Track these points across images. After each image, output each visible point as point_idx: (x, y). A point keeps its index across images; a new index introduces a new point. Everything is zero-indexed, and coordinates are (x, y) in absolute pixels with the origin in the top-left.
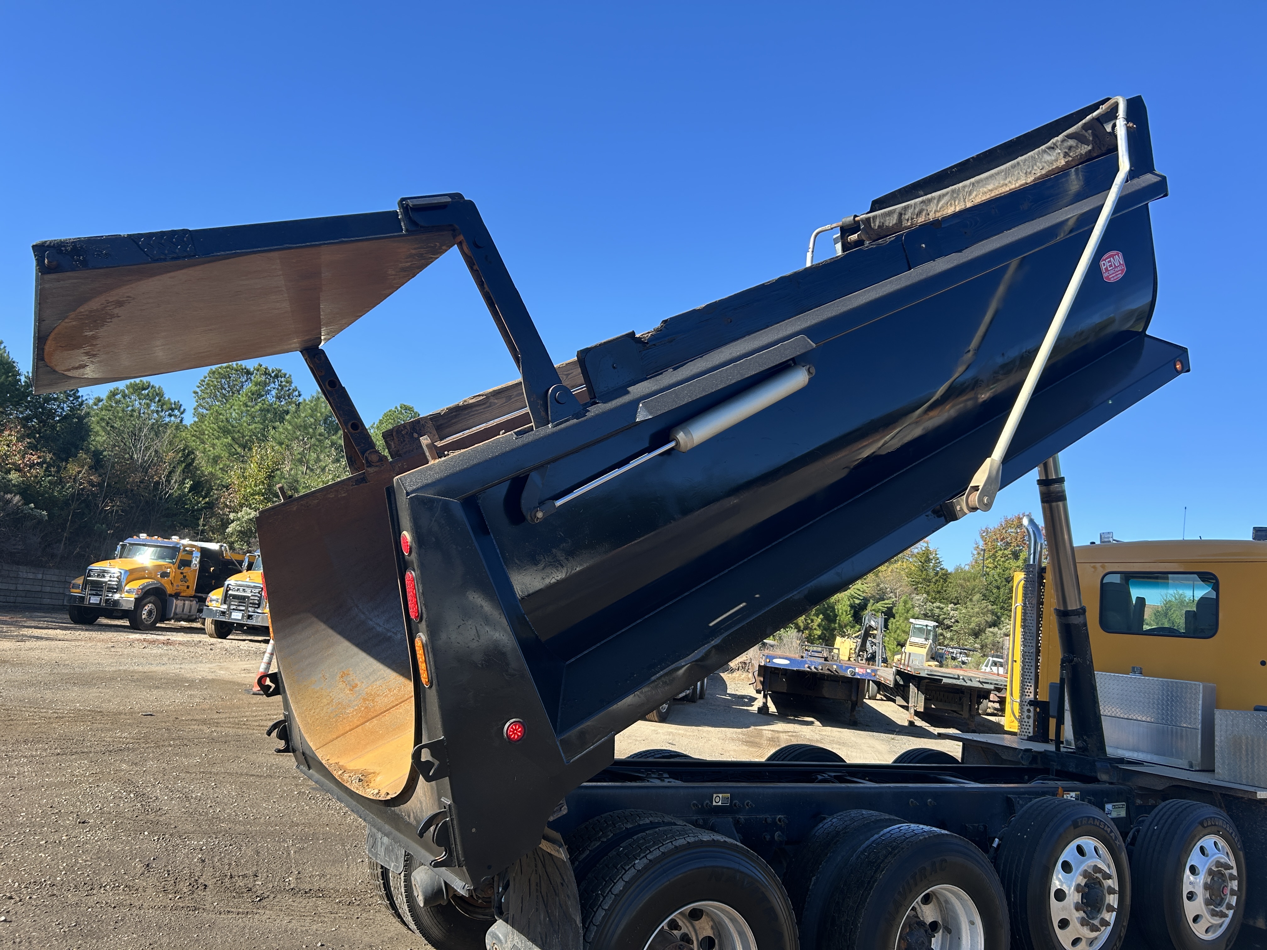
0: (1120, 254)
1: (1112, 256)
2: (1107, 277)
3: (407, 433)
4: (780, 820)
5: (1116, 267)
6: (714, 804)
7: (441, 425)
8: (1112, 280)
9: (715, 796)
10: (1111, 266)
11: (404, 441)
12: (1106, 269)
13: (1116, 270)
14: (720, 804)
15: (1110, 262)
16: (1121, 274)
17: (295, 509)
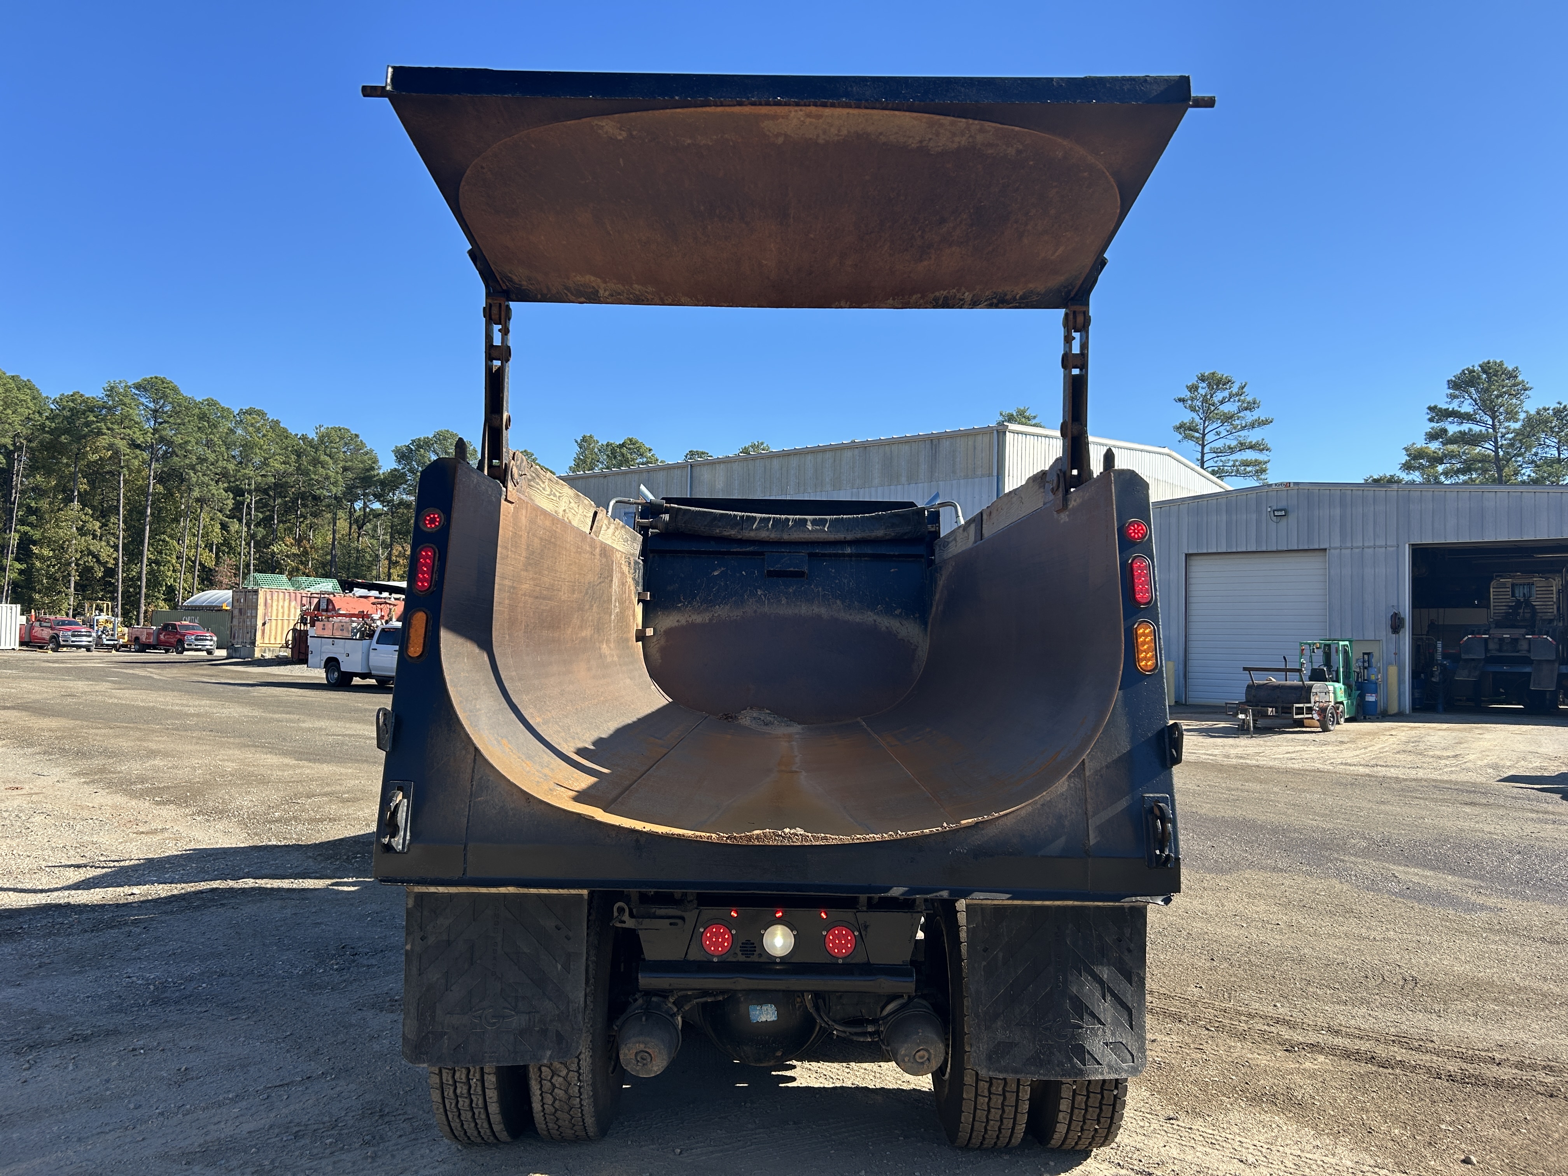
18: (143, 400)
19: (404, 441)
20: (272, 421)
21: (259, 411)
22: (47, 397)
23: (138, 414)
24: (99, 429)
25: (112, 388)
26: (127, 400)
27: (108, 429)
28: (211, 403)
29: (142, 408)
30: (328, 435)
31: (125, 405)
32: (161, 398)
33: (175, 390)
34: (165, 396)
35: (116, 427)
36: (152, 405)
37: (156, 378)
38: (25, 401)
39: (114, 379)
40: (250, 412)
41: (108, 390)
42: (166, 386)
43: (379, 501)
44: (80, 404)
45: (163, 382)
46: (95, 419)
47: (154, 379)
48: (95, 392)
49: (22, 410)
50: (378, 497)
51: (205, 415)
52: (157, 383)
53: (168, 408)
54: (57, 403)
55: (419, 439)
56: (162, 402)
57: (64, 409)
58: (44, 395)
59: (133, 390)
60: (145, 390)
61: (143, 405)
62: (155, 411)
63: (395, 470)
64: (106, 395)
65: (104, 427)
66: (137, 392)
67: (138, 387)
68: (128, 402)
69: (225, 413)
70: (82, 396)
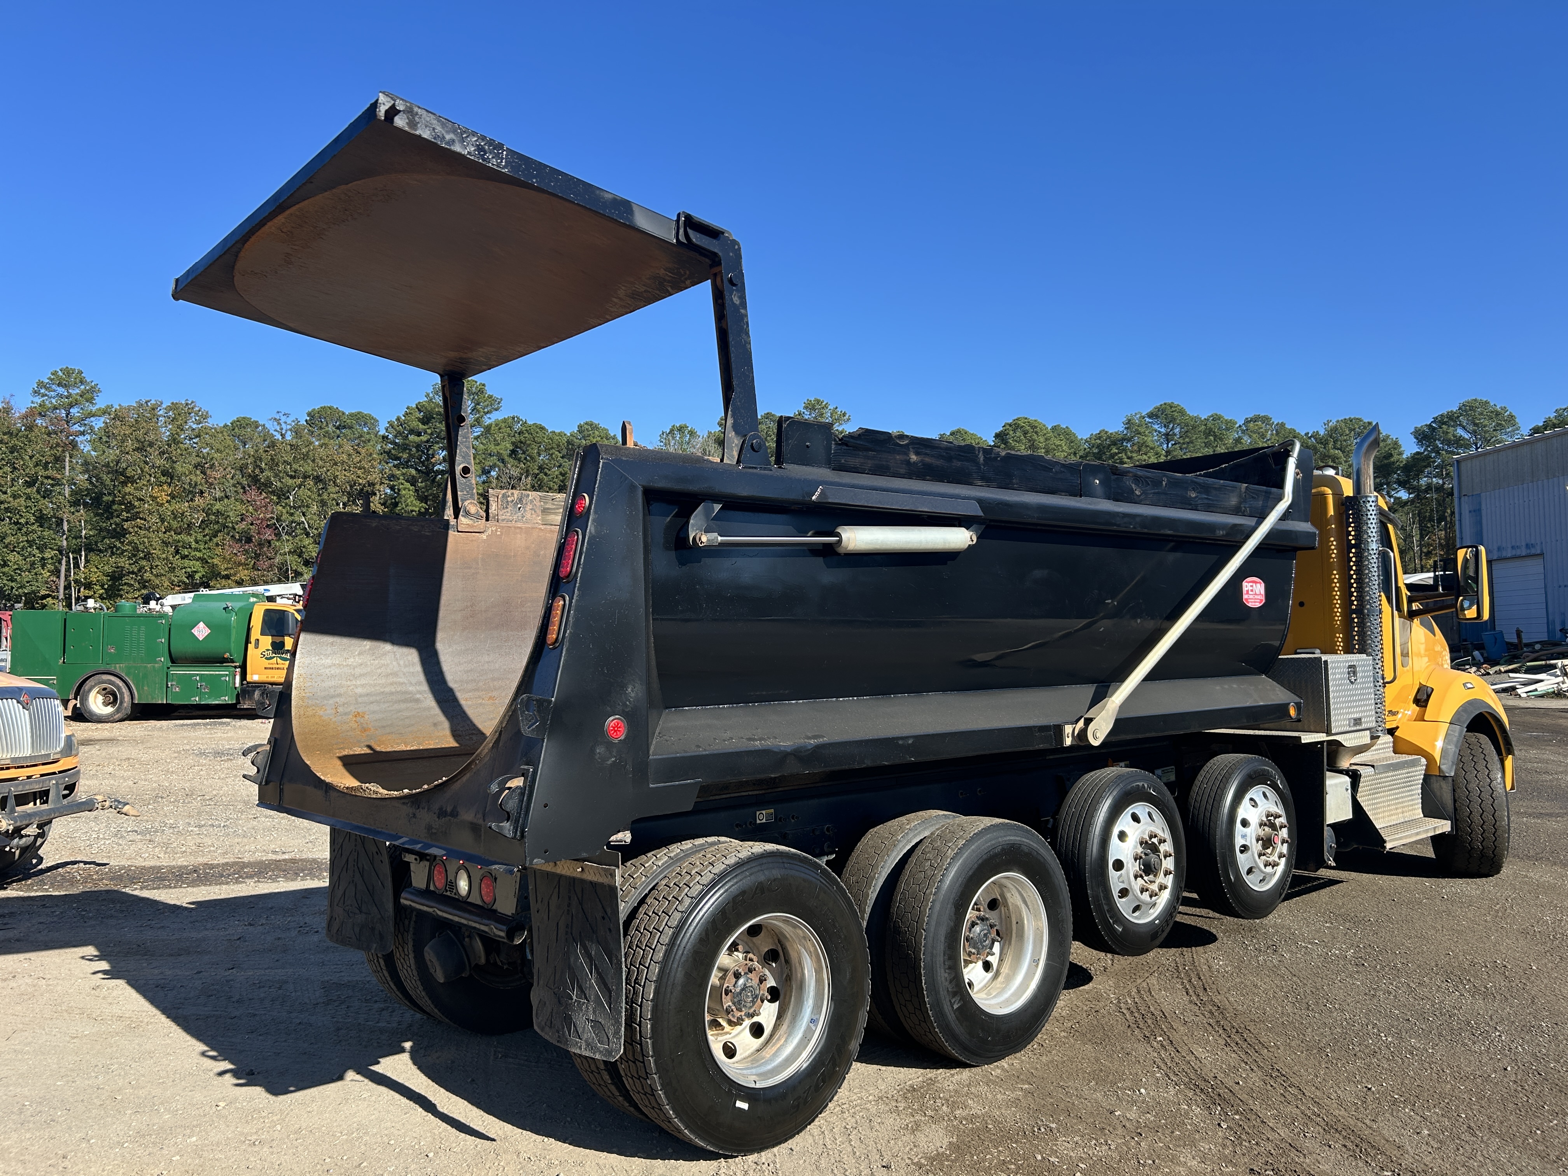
0: (1263, 585)
1: (1256, 582)
2: (1246, 600)
3: (513, 501)
4: (828, 829)
5: (1256, 594)
6: (758, 822)
7: (548, 509)
8: (1250, 605)
9: (758, 813)
10: (1252, 591)
11: (507, 508)
12: (1248, 591)
13: (1256, 597)
14: (764, 821)
15: (1252, 586)
16: (1260, 603)
17: (374, 525)
18: (1156, 427)
19: (1425, 420)
20: (1277, 424)
21: (1264, 417)
22: (1082, 439)
23: (1153, 439)
24: (1121, 459)
25: (1129, 420)
26: (1142, 430)
27: (1128, 458)
28: (1216, 418)
29: (1155, 434)
30: (1335, 429)
31: (1140, 433)
32: (1169, 422)
33: (1182, 412)
34: (1173, 420)
35: (1134, 455)
36: (1163, 430)
37: (1165, 404)
38: (1060, 445)
39: (1130, 412)
40: (1255, 419)
41: (1127, 424)
42: (1173, 409)
43: (1404, 487)
44: (1106, 440)
45: (1171, 407)
46: (1117, 451)
47: (1163, 406)
48: (1116, 427)
49: (1059, 454)
50: (1403, 484)
51: (1211, 430)
52: (1166, 408)
53: (1177, 430)
54: (1088, 442)
55: (1442, 415)
56: (1171, 426)
57: (1093, 447)
58: (1079, 438)
59: (1147, 419)
60: (1157, 417)
61: (1156, 431)
62: (1167, 435)
63: (1418, 453)
64: (1126, 428)
65: (1124, 456)
66: (1151, 421)
67: (1151, 415)
68: (1143, 430)
69: (1230, 425)
70: (1106, 432)
